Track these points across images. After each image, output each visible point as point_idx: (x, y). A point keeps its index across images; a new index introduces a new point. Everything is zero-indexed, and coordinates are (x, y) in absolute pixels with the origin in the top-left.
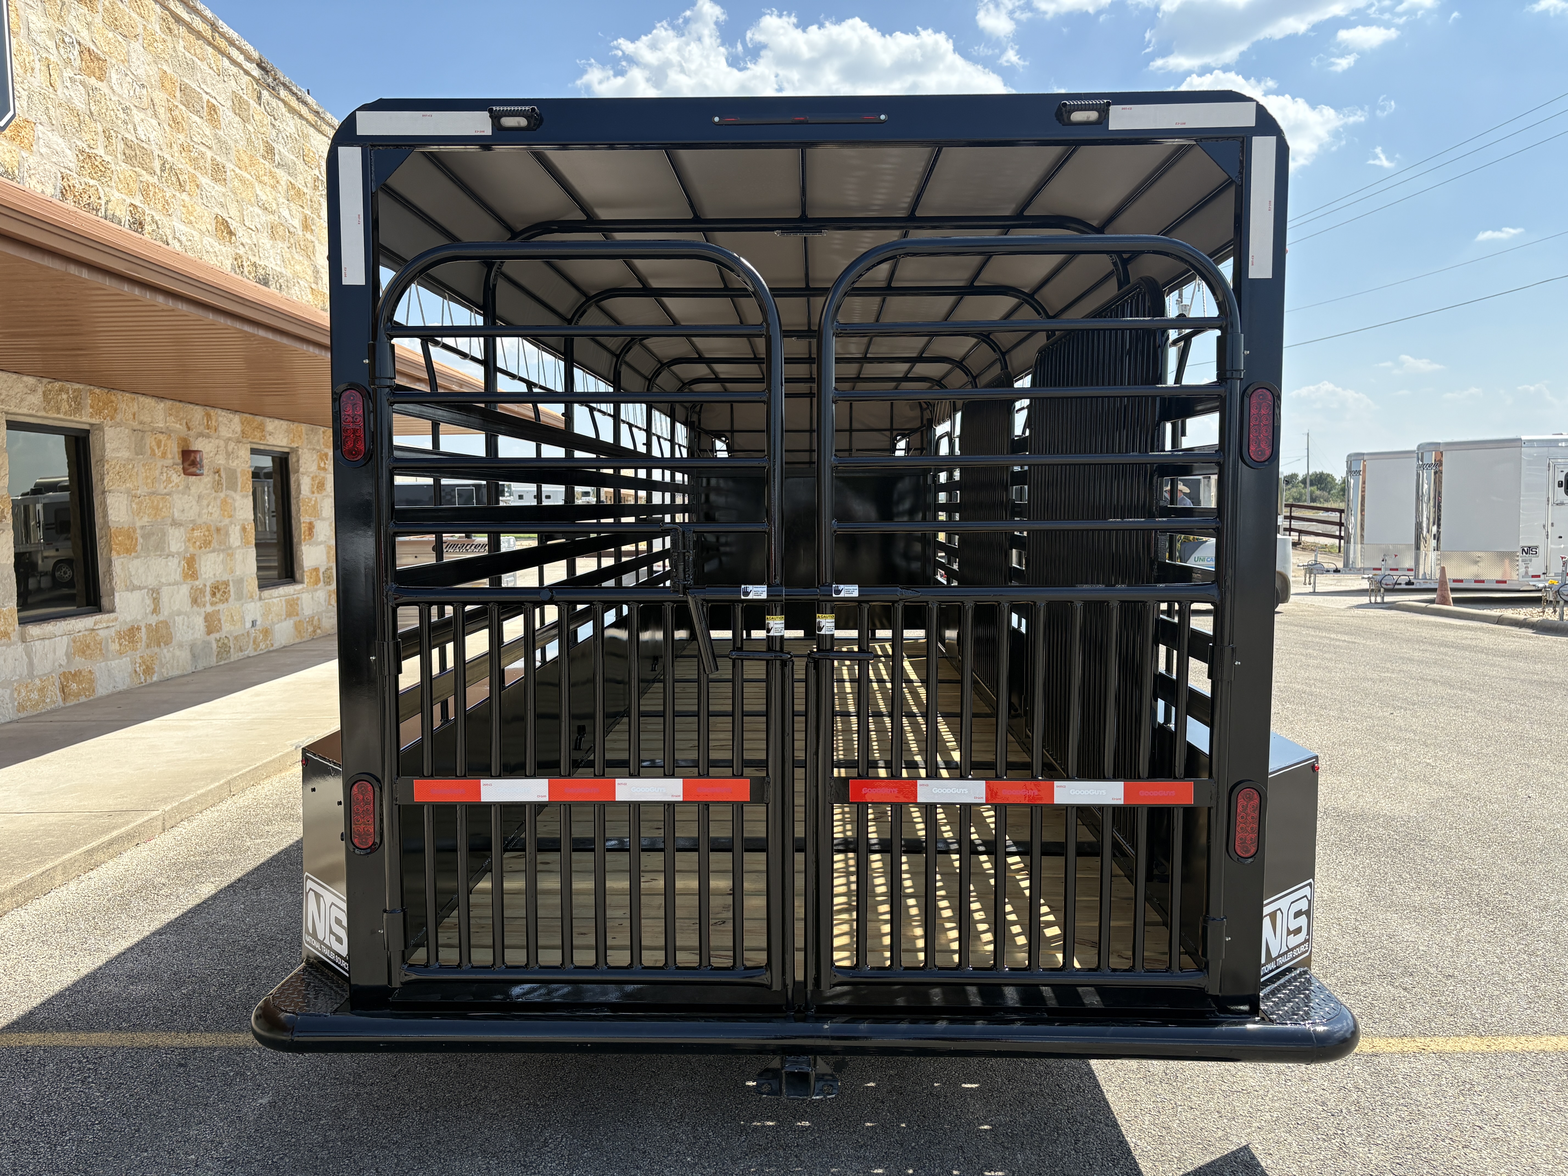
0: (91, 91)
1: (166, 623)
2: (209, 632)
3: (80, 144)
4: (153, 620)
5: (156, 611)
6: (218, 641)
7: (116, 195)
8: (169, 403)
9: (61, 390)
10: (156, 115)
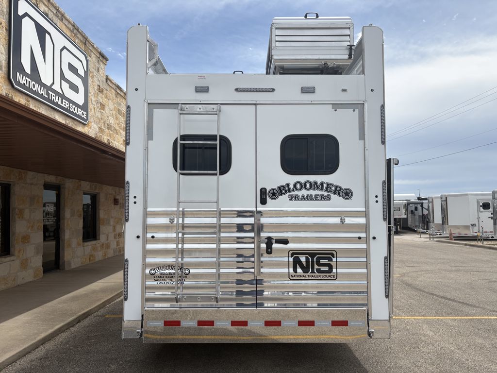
0: (102, 113)
1: (109, 243)
2: (117, 246)
3: (99, 126)
4: (107, 242)
5: (107, 240)
6: (119, 248)
7: (105, 137)
8: (112, 187)
9: (93, 185)
10: (113, 117)
